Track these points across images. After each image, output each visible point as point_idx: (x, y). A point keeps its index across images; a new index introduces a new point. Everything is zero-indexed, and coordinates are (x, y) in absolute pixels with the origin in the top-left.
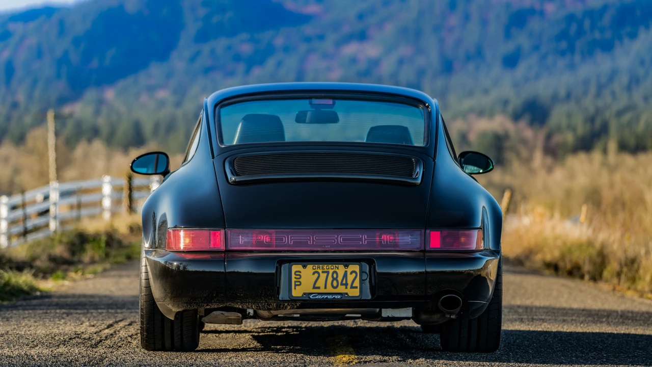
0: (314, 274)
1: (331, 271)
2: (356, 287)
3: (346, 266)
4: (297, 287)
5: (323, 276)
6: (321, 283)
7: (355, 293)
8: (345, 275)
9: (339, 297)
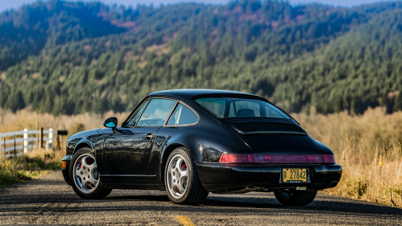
0: (290, 173)
1: (296, 171)
2: (305, 178)
3: (302, 169)
4: (285, 178)
5: (294, 173)
6: (293, 176)
7: (305, 180)
8: (301, 173)
9: (300, 182)
